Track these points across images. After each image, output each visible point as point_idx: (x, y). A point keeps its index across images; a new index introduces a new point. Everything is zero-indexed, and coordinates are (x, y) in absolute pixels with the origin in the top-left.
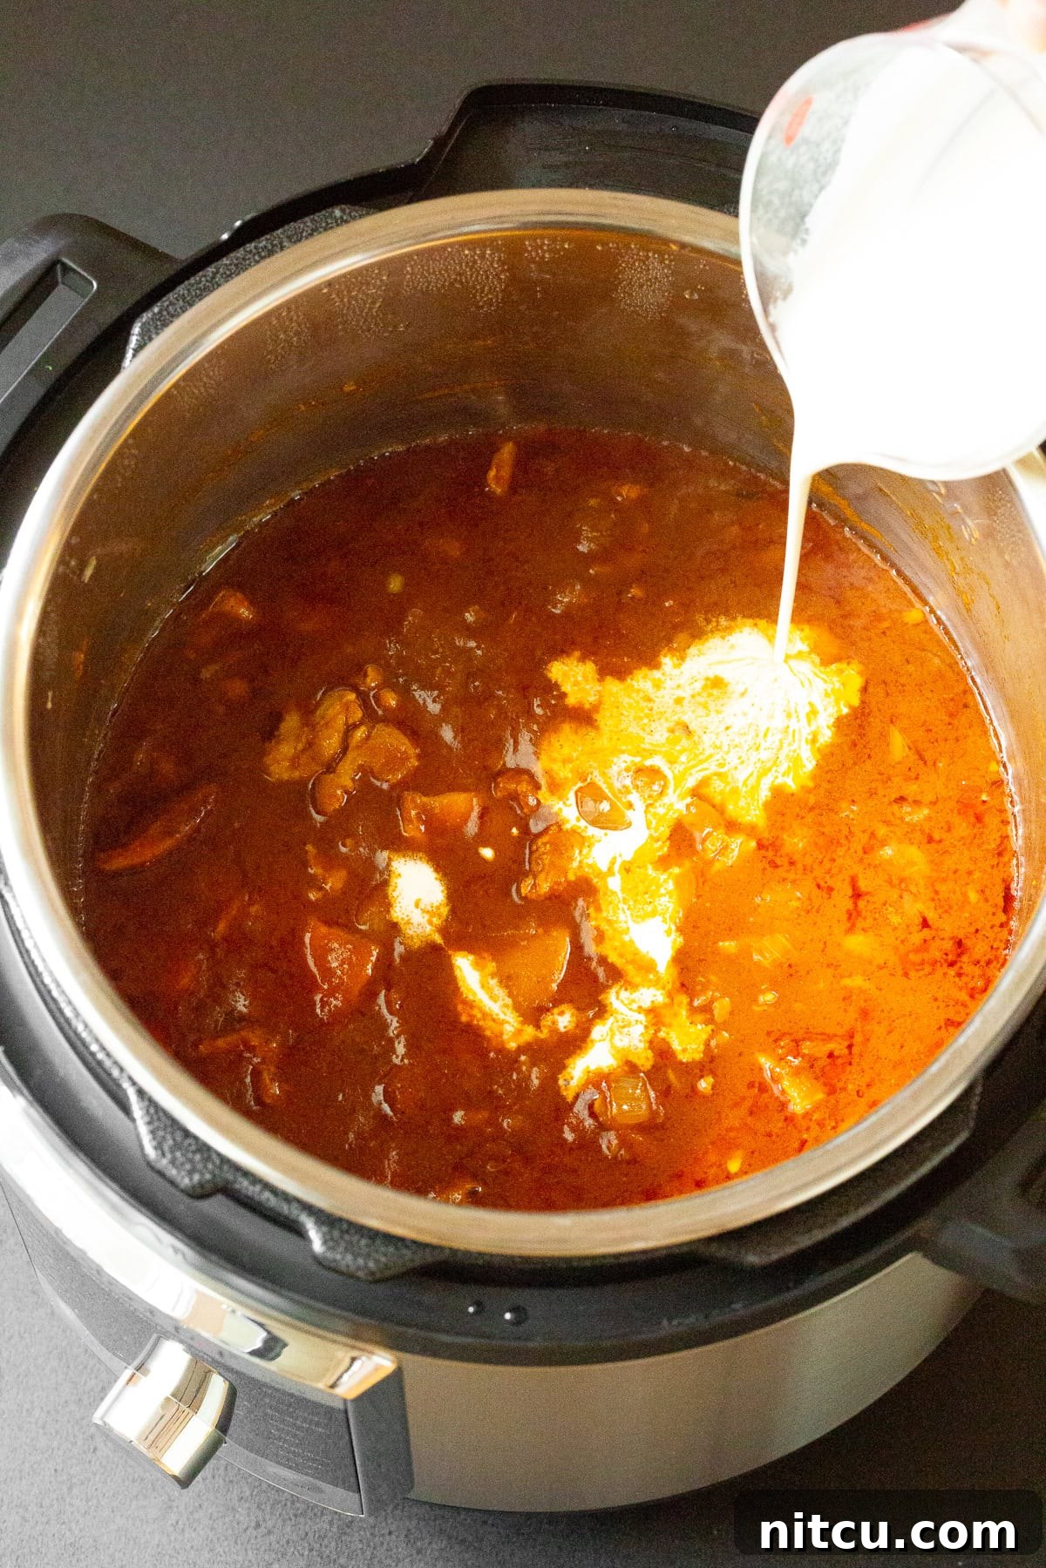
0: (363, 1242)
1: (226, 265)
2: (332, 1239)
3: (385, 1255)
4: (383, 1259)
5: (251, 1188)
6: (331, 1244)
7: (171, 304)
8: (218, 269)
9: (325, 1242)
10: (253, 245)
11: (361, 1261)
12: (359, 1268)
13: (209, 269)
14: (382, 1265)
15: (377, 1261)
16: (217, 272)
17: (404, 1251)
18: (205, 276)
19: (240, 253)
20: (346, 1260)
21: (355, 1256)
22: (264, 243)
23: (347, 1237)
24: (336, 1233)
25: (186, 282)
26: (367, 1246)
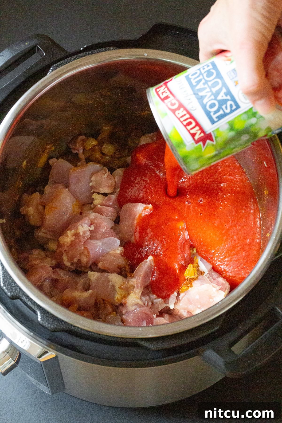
0: (51, 320)
1: (79, 56)
2: (43, 318)
3: (56, 325)
4: (56, 326)
5: (26, 300)
6: (43, 319)
7: (62, 63)
8: (77, 57)
9: (41, 318)
10: (88, 52)
11: (49, 325)
12: (48, 327)
13: (75, 56)
14: (55, 328)
15: (54, 326)
16: (76, 58)
17: (61, 325)
18: (73, 58)
19: (84, 53)
20: (46, 324)
21: (49, 323)
22: (91, 52)
23: (47, 318)
24: (45, 317)
25: (68, 58)
26: (52, 322)
